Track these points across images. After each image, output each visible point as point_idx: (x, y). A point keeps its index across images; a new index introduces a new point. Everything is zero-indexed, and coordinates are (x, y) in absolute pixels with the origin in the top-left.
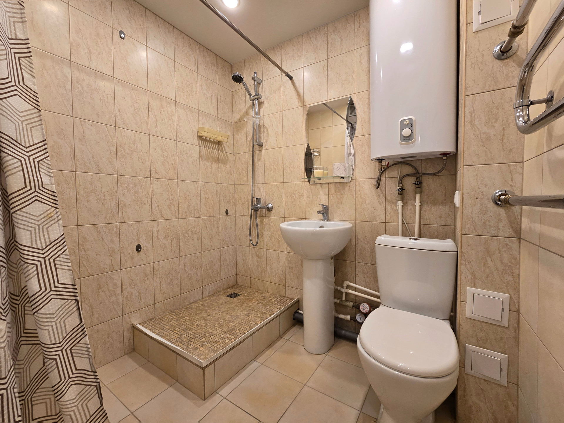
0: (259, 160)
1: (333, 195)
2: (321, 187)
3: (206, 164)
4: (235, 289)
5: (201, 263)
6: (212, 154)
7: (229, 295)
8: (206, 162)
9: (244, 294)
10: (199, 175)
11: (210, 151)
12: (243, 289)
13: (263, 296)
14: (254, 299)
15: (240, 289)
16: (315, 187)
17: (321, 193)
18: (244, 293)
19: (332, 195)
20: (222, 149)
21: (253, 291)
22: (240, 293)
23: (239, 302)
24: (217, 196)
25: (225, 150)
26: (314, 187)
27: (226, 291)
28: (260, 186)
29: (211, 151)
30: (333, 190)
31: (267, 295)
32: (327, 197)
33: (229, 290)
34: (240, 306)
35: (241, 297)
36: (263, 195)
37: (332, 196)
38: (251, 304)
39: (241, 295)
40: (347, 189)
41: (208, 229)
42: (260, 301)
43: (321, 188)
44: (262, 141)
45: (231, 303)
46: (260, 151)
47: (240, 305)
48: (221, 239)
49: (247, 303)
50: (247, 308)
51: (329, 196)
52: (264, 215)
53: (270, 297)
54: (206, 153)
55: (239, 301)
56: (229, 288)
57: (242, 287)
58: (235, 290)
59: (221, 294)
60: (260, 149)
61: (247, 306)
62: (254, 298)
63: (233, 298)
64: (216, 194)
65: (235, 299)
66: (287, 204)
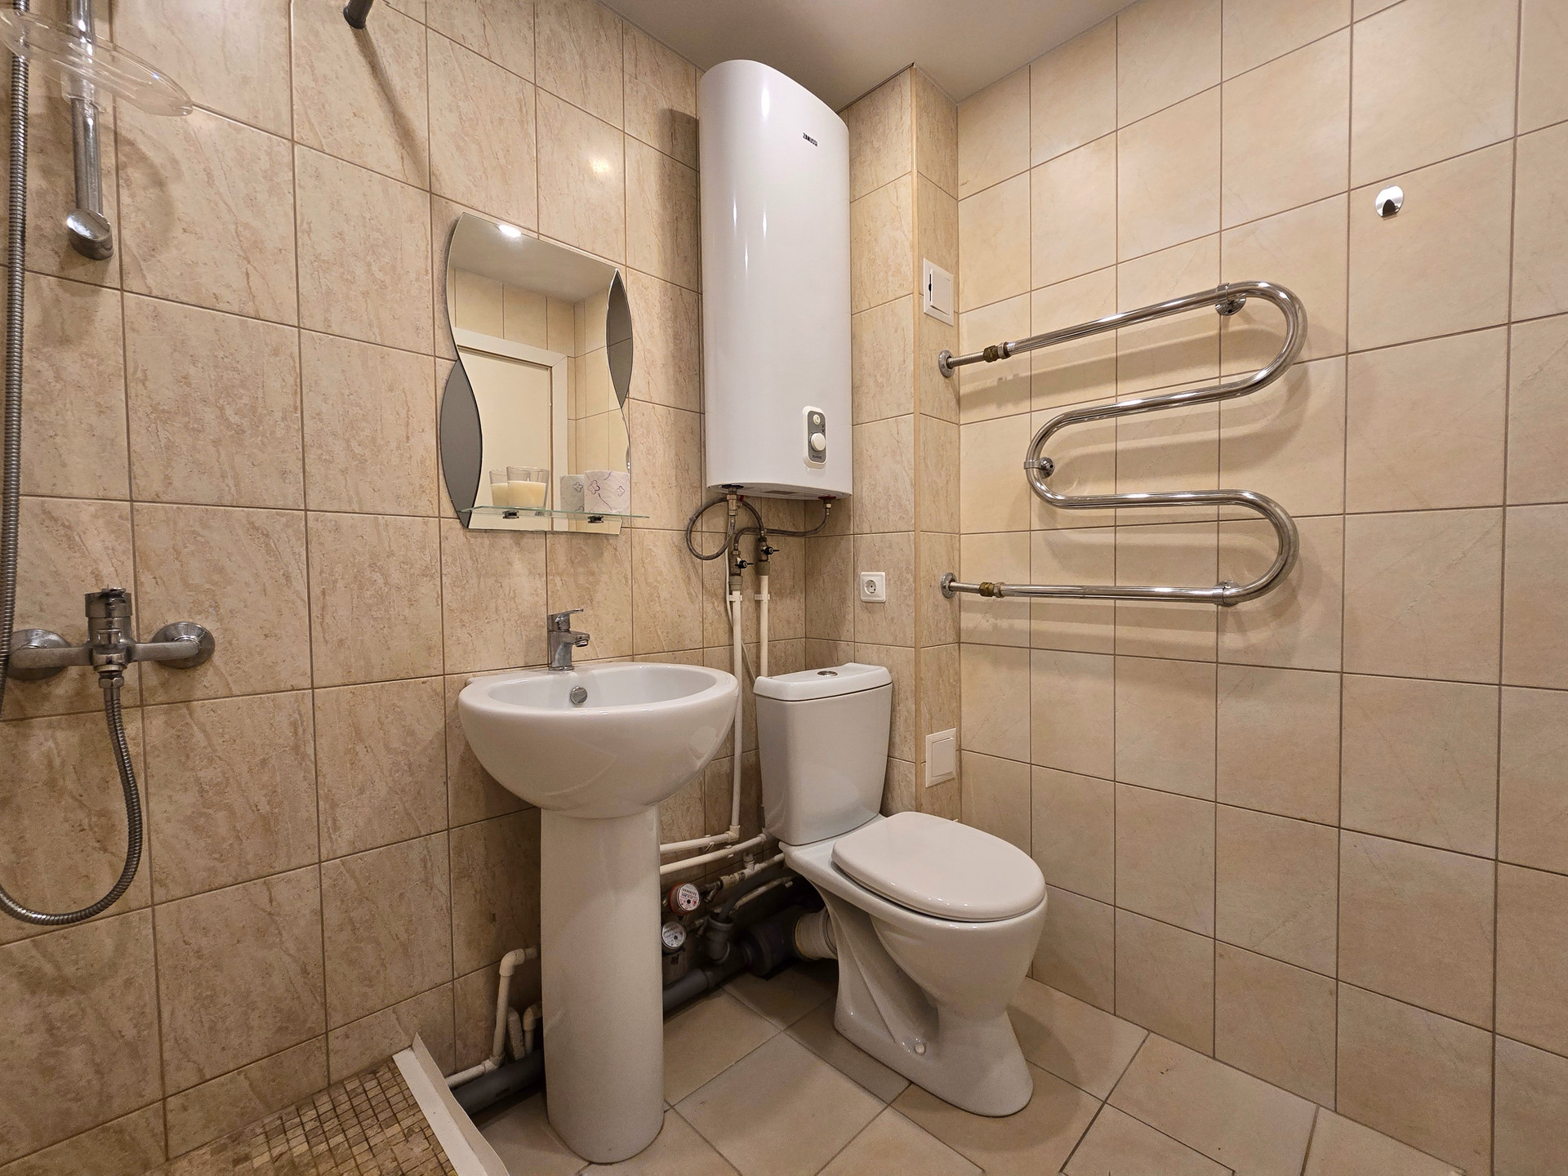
1: (565, 578)
2: (518, 544)
16: (492, 545)
17: (518, 566)
19: (560, 574)
26: (487, 542)
28: (82, 512)
30: (562, 559)
32: (540, 584)
37: (558, 580)
40: (607, 555)
43: (515, 549)
51: (550, 578)
66: (328, 619)
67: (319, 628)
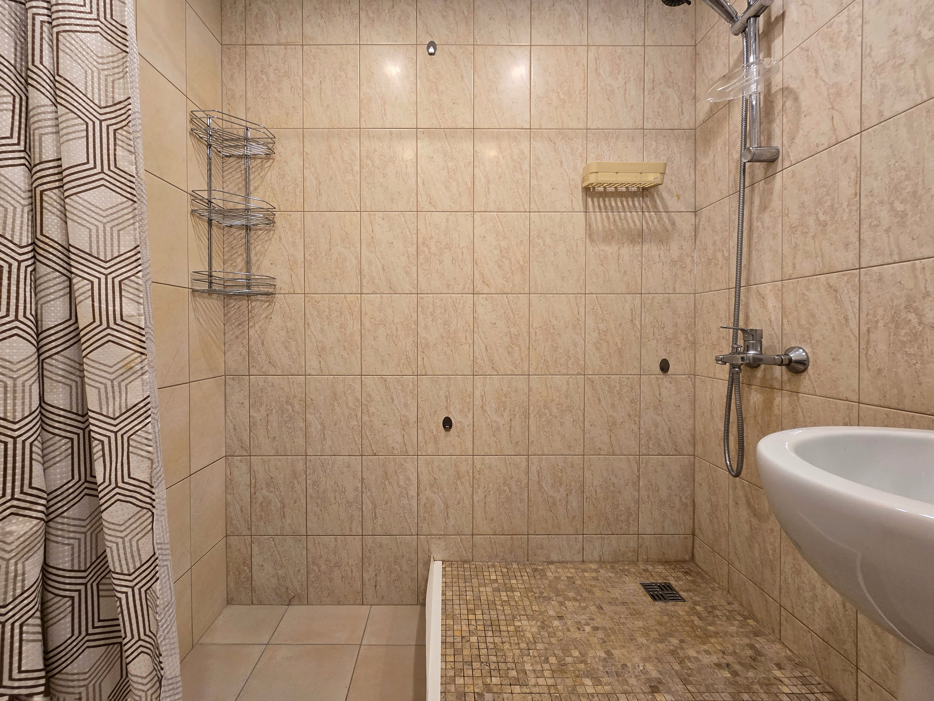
0: (764, 208)
3: (603, 250)
4: (680, 574)
5: (581, 479)
6: (623, 224)
7: (651, 585)
8: (603, 247)
9: (696, 603)
10: (583, 277)
11: (617, 218)
12: (704, 585)
13: (752, 647)
14: (713, 640)
15: (693, 582)
18: (697, 599)
20: (655, 206)
21: (728, 607)
22: (683, 594)
23: (660, 623)
24: (634, 325)
25: (665, 206)
27: (650, 568)
28: (767, 290)
29: (620, 216)
31: (772, 650)
33: (660, 568)
34: (655, 641)
35: (680, 609)
36: (773, 318)
38: (692, 653)
39: (683, 600)
41: (603, 403)
42: (730, 659)
44: (776, 143)
45: (636, 614)
46: (769, 177)
47: (655, 635)
48: (641, 432)
49: (682, 641)
50: (670, 658)
52: (777, 385)
53: (780, 667)
54: (606, 223)
55: (666, 618)
56: (666, 563)
57: (703, 578)
58: (678, 579)
59: (633, 570)
60: (769, 173)
61: (673, 653)
62: (716, 634)
63: (655, 598)
64: (632, 321)
65: (660, 604)
66: (871, 352)
67: (864, 358)
